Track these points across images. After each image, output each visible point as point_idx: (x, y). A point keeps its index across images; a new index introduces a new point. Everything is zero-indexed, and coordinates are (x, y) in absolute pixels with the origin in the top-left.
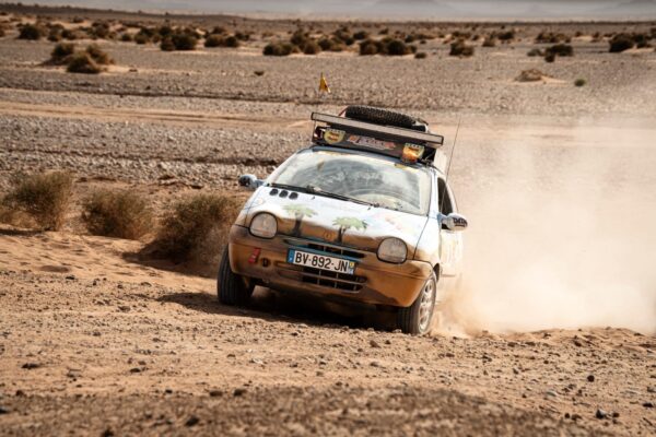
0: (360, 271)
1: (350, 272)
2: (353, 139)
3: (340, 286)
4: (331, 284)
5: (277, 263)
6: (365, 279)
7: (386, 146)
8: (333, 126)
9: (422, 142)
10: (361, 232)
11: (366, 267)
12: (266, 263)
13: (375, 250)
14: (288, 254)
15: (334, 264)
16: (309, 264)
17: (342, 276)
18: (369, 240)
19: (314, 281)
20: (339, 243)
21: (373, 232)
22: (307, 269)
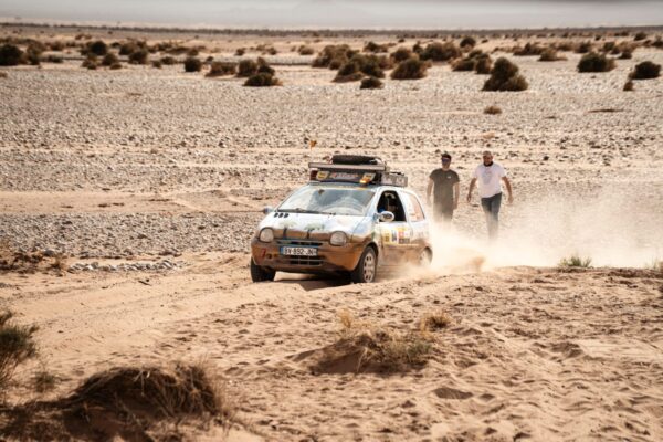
0: (320, 253)
1: (315, 254)
2: (333, 176)
3: (312, 263)
4: (305, 263)
5: (276, 256)
6: (323, 257)
7: (353, 177)
8: (322, 169)
9: (374, 171)
10: (321, 232)
11: (323, 250)
12: (270, 256)
13: (329, 240)
14: (280, 249)
15: (305, 251)
16: (292, 253)
17: (311, 257)
18: (324, 235)
19: (296, 263)
20: (308, 239)
21: (327, 230)
22: (292, 257)
